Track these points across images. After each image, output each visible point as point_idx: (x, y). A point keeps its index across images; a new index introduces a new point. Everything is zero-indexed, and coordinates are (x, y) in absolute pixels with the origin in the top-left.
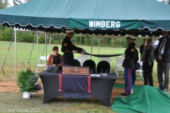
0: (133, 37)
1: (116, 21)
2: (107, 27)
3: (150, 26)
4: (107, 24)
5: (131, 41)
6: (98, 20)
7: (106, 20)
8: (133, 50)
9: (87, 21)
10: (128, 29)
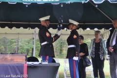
5: (74, 28)
8: (75, 37)
10: (69, 2)
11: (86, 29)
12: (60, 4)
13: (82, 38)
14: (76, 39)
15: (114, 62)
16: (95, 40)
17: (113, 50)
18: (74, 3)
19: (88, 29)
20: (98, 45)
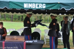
0: (54, 15)
1: (42, 3)
2: (36, 8)
3: (66, 7)
4: (37, 6)
5: (54, 18)
6: (30, 3)
7: (35, 3)
8: (54, 24)
9: (23, 3)
10: (51, 9)
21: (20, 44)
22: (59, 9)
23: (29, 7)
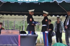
2: (30, 1)
5: (46, 16)
10: (43, 2)
11: (52, 16)
12: (39, 3)
13: (50, 21)
14: (47, 21)
15: (68, 34)
16: (57, 22)
17: (67, 27)
18: (46, 2)
19: (54, 16)
20: (58, 25)
21: (15, 36)
22: (51, 2)
23: (23, 1)
